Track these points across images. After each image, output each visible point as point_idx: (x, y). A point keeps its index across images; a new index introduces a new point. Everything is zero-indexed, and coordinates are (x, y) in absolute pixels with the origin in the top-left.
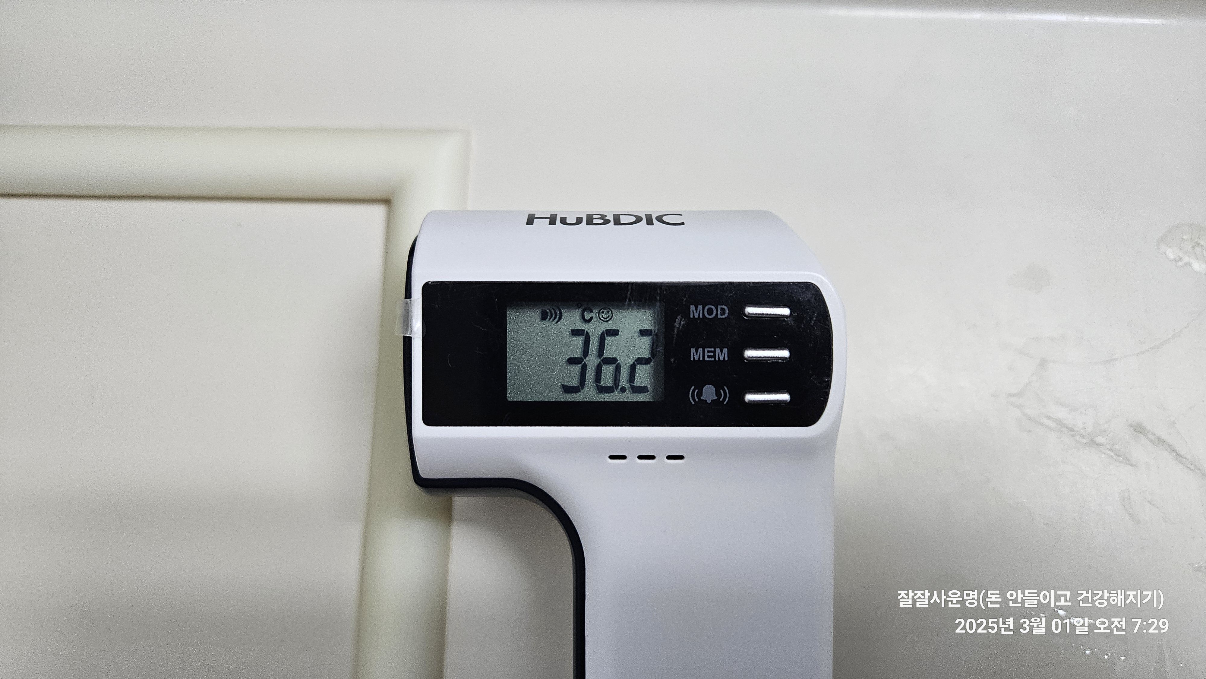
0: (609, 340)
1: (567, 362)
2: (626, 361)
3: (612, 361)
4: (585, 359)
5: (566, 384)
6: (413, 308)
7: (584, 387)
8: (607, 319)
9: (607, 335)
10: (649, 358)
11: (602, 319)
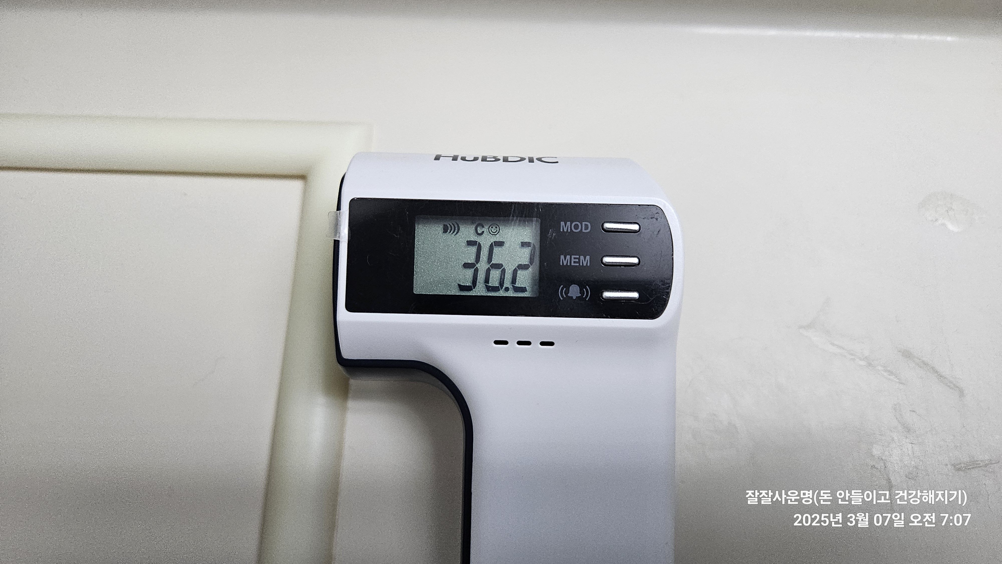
0: (496, 250)
1: (463, 267)
2: (510, 267)
3: (498, 266)
4: (477, 264)
5: (462, 284)
6: (342, 218)
7: (476, 285)
8: (496, 232)
9: (495, 246)
10: (528, 266)
11: (492, 233)
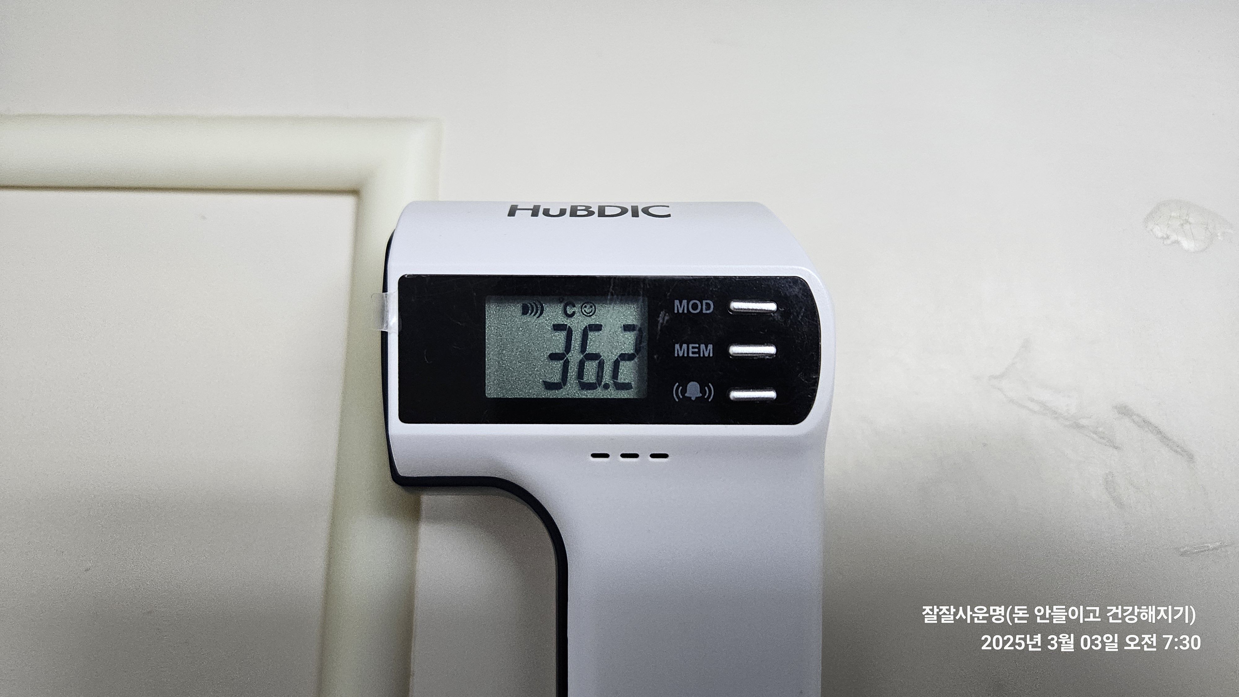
0: (591, 335)
1: (549, 359)
2: (609, 357)
3: (595, 357)
4: (567, 354)
5: (548, 380)
6: (389, 302)
7: (566, 383)
8: (591, 314)
9: (590, 331)
10: (633, 354)
11: (585, 313)
